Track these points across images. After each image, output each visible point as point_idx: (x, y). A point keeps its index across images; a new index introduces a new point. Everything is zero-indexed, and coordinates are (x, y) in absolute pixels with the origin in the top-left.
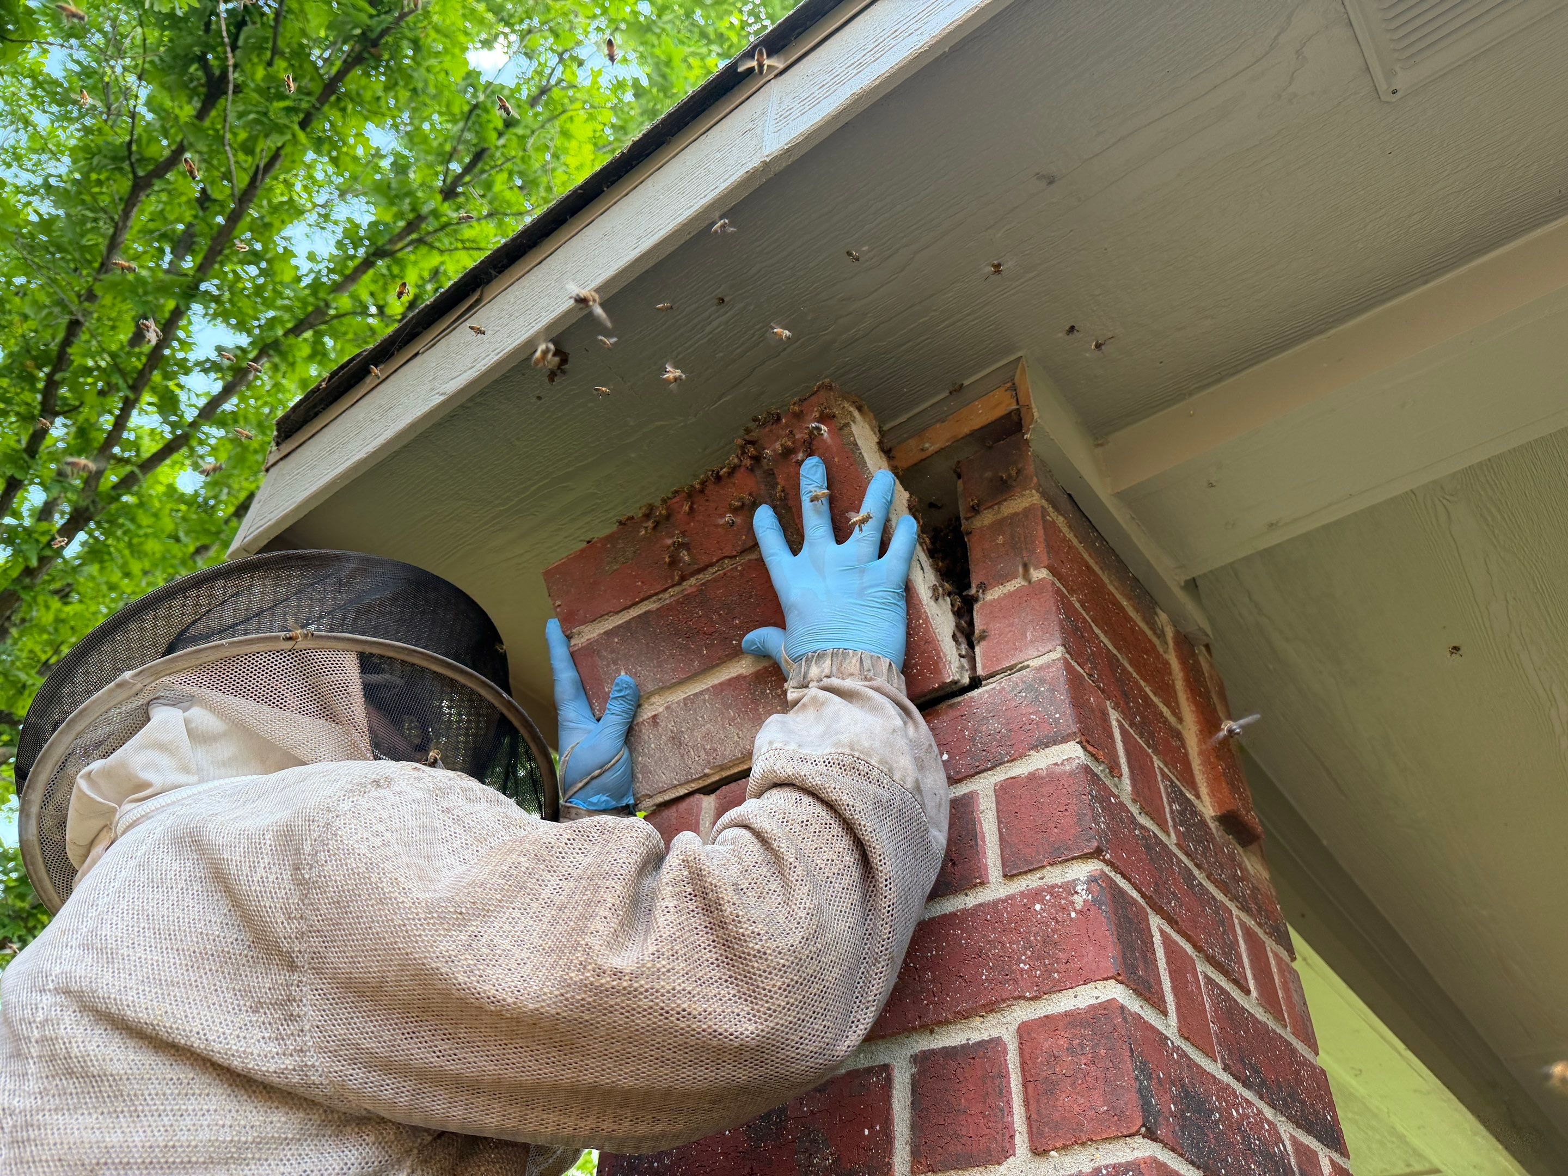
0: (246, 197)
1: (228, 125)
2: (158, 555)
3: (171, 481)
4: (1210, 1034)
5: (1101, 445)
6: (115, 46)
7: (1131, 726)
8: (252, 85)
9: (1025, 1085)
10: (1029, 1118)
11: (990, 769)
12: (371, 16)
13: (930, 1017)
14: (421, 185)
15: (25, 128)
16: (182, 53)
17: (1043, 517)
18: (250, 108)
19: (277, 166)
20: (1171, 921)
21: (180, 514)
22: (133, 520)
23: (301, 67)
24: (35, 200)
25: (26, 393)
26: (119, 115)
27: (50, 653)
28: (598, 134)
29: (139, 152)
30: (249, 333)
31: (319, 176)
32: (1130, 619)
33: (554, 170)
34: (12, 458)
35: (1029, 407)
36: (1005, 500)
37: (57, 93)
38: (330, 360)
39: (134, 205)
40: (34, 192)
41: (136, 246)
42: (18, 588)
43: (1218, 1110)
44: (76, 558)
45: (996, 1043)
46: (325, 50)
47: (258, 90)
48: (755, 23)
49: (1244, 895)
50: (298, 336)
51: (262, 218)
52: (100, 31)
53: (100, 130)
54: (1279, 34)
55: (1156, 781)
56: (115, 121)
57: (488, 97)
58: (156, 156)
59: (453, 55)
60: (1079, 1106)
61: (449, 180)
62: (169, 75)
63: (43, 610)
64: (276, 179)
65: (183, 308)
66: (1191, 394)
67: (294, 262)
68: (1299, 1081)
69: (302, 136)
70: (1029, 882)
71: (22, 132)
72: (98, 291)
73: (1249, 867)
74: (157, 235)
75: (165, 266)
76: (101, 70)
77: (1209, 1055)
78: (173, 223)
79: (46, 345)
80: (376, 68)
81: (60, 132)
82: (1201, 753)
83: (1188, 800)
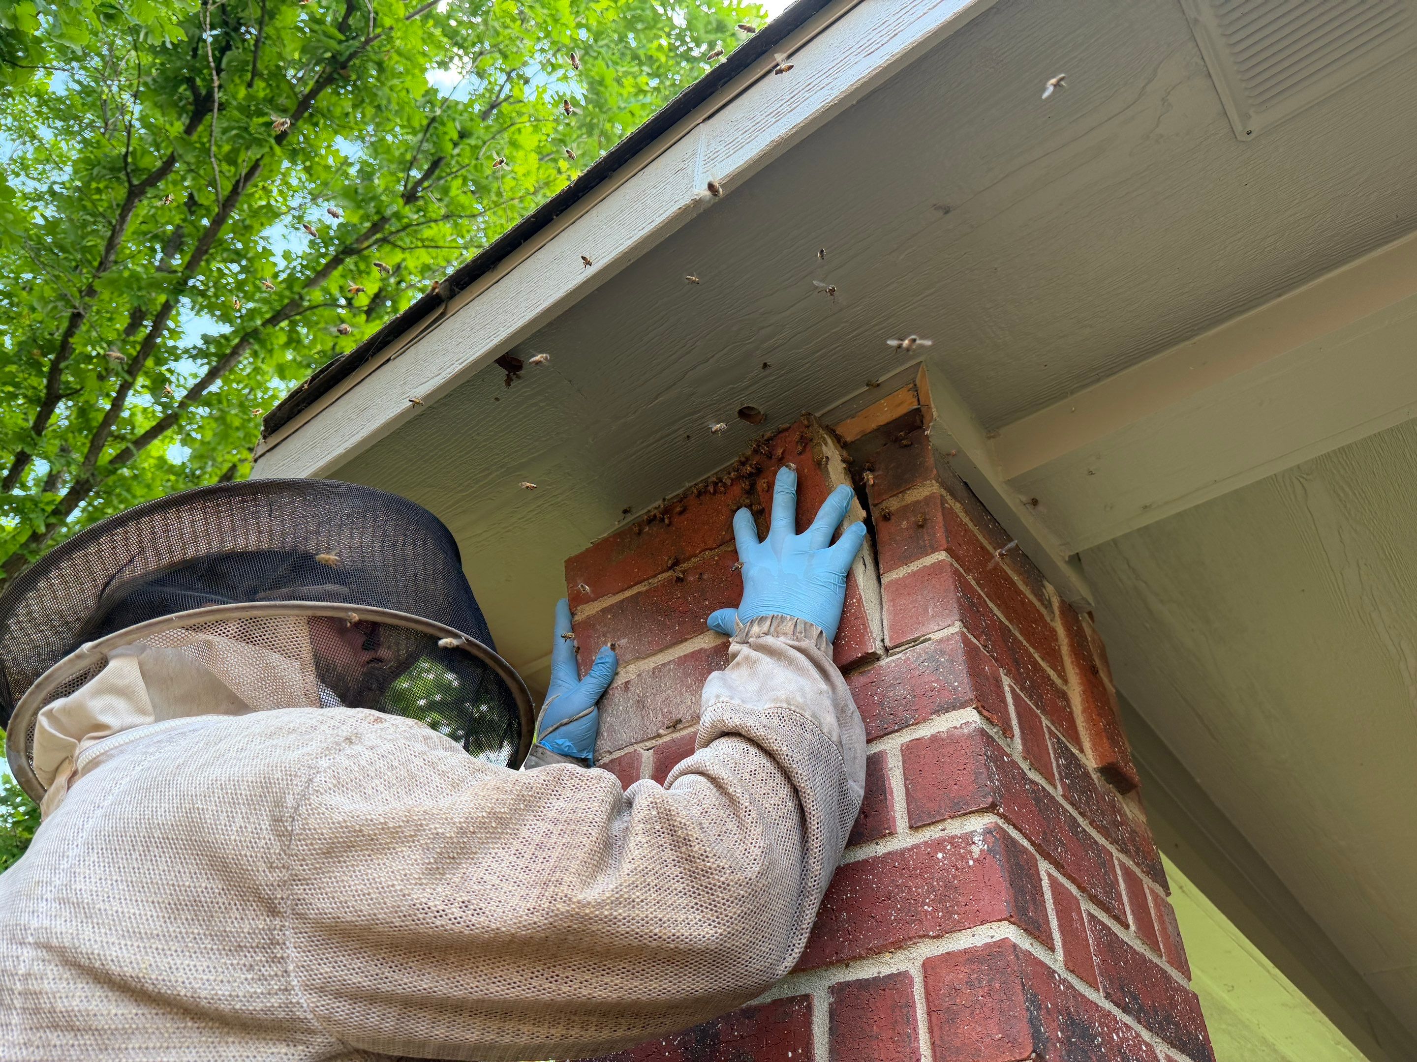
0: (228, 203)
1: (213, 139)
3: (161, 453)
4: (1092, 966)
5: (993, 437)
6: (112, 67)
7: (1021, 690)
8: (234, 103)
9: (929, 1014)
10: (933, 1044)
11: (897, 731)
12: (340, 42)
13: (846, 953)
14: (385, 190)
15: (31, 141)
16: (172, 76)
17: (942, 504)
18: (232, 124)
19: (257, 174)
20: (1058, 866)
21: (169, 484)
22: (128, 490)
23: (278, 86)
24: (40, 204)
25: (33, 378)
26: (116, 129)
28: (542, 144)
29: (134, 164)
30: (231, 323)
31: (294, 182)
32: (1021, 592)
33: (504, 176)
34: (22, 436)
35: (928, 407)
36: (909, 489)
37: (60, 110)
38: (304, 347)
39: (130, 210)
40: (39, 197)
41: (130, 245)
42: (25, 552)
43: (1100, 1034)
44: (77, 523)
45: (903, 976)
46: (299, 71)
47: (241, 108)
48: (682, 45)
49: (1123, 839)
50: (275, 326)
51: (243, 221)
52: (99, 54)
53: (98, 142)
54: (1146, 85)
55: (1044, 739)
56: (112, 135)
57: (444, 111)
58: (150, 167)
59: (413, 75)
60: (977, 1033)
61: (409, 186)
62: (161, 95)
64: (256, 186)
65: (172, 303)
66: (1072, 393)
67: (271, 259)
68: (1173, 1006)
69: (278, 150)
70: (933, 833)
71: (29, 145)
72: (97, 286)
73: (1128, 812)
74: (149, 236)
75: (157, 264)
76: (99, 90)
77: (1093, 985)
78: (163, 225)
79: (51, 334)
80: (344, 87)
81: (63, 144)
82: (1084, 711)
83: (1073, 754)
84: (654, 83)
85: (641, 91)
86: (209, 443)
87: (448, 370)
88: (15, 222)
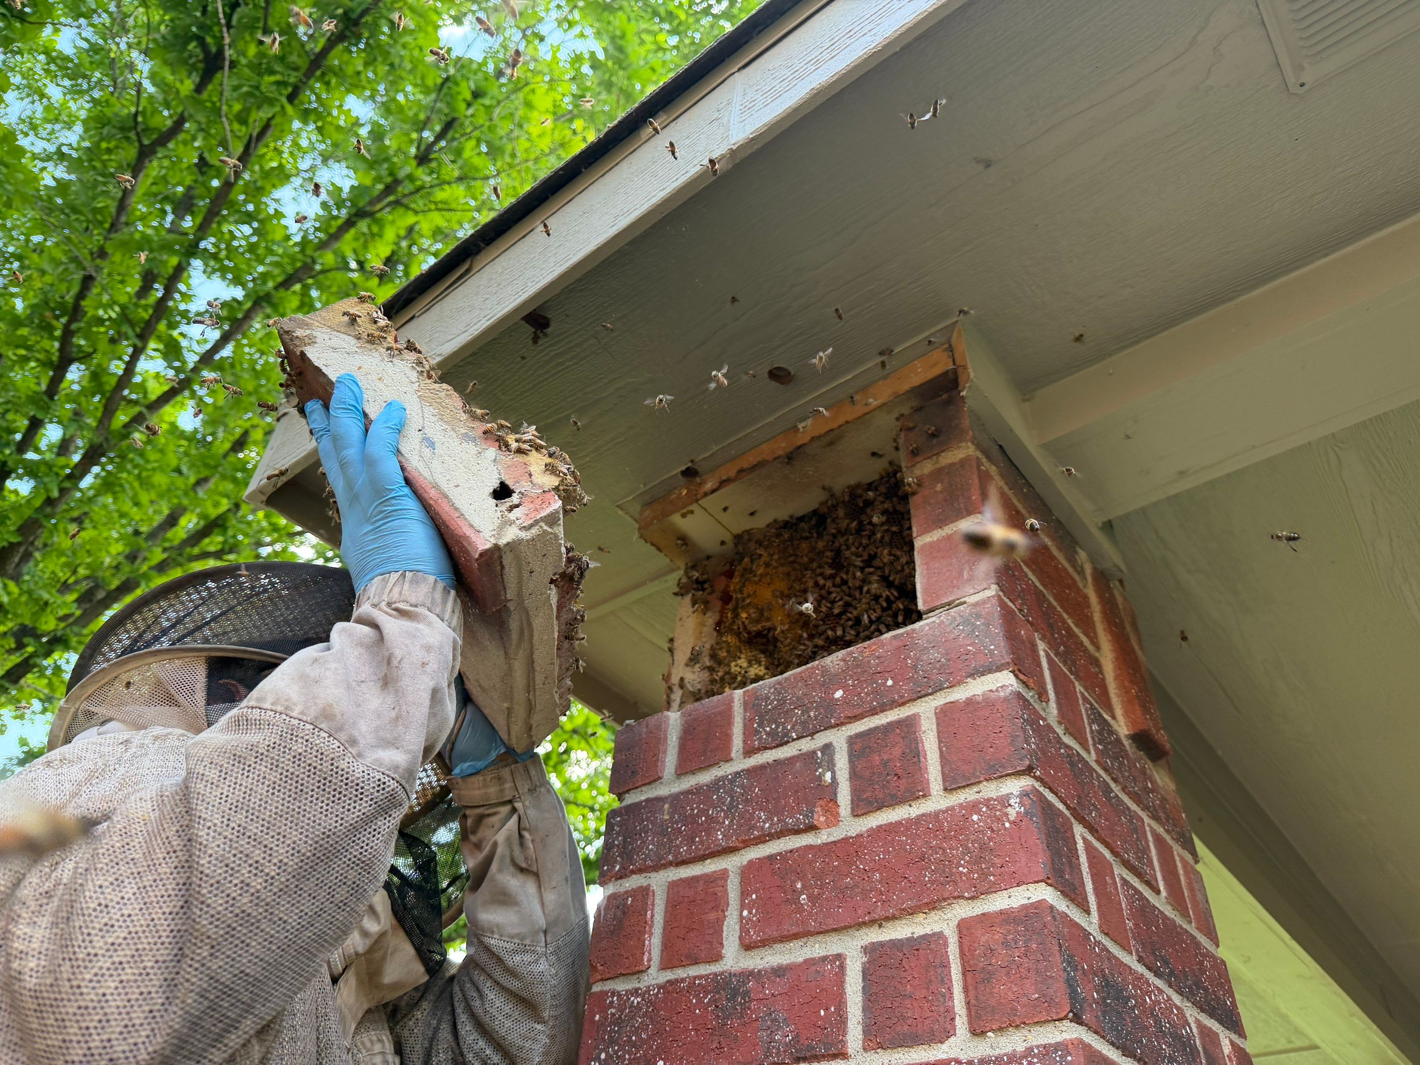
1: (224, 99)
2: (164, 487)
3: (172, 419)
4: (1126, 930)
5: (1028, 400)
6: (120, 24)
7: (1056, 655)
8: (245, 61)
9: (964, 974)
10: (968, 1003)
11: (931, 694)
13: (879, 913)
14: (396, 151)
15: (40, 100)
16: (181, 33)
17: (978, 467)
18: (243, 82)
19: (269, 133)
20: (1092, 829)
21: (182, 449)
22: (142, 455)
23: (290, 44)
24: (50, 165)
25: (45, 341)
26: (124, 88)
27: (68, 574)
28: (557, 104)
29: (144, 123)
30: (243, 285)
31: (304, 143)
32: (1055, 558)
33: (518, 137)
34: (34, 399)
35: (965, 367)
36: (943, 451)
37: (68, 68)
39: (140, 171)
40: (48, 158)
41: (140, 206)
42: (40, 516)
43: (1134, 997)
44: (90, 489)
45: (938, 937)
47: (250, 66)
49: (1154, 805)
50: (287, 289)
51: (255, 182)
52: (106, 11)
53: (107, 101)
54: (1198, 33)
55: (1078, 704)
56: (120, 94)
57: (458, 71)
58: (159, 126)
59: (426, 33)
60: (1013, 993)
61: (423, 147)
62: (171, 52)
63: (62, 536)
64: (267, 146)
65: (184, 264)
66: (1110, 355)
67: (283, 222)
68: (1203, 971)
69: (289, 109)
70: (967, 796)
71: (37, 103)
72: (109, 250)
73: (1159, 780)
74: (160, 197)
75: (168, 225)
76: (107, 47)
77: (1126, 948)
78: (174, 186)
79: (62, 297)
80: (356, 45)
81: (71, 104)
82: (1117, 678)
83: (1105, 720)
84: (674, 40)
85: (660, 49)
86: (221, 408)
87: (475, 327)
88: (26, 182)
